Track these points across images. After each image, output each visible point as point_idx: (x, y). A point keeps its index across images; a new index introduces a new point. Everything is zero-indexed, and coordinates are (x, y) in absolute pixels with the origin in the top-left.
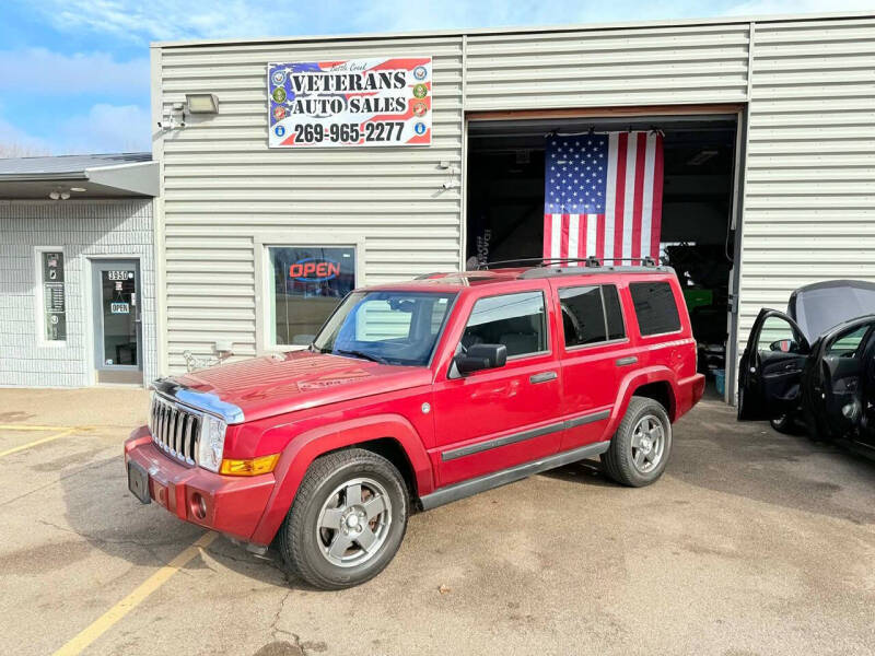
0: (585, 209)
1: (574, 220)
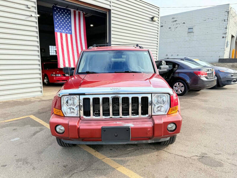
0: (67, 32)
1: (64, 35)
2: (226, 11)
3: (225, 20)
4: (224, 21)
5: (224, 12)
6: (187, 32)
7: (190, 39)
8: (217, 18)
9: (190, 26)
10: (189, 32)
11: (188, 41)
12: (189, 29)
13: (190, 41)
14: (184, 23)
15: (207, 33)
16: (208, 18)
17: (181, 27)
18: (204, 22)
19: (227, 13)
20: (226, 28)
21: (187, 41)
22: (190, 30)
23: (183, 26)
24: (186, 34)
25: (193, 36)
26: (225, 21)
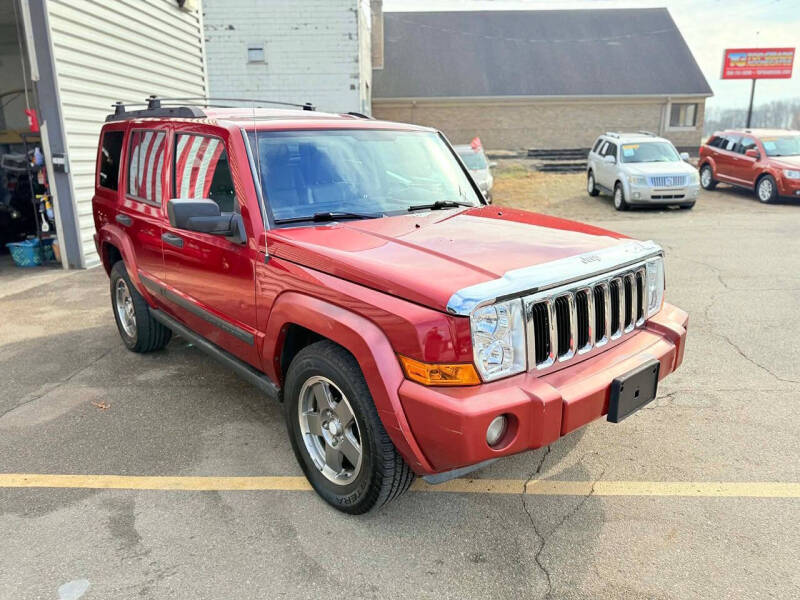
2: (351, 10)
3: (350, 35)
4: (347, 37)
5: (344, 8)
6: (245, 61)
7: (258, 86)
8: (330, 26)
9: (255, 42)
10: (254, 59)
11: (254, 91)
12: (250, 49)
13: (258, 90)
14: (231, 28)
15: (309, 69)
16: (304, 21)
17: (222, 39)
18: (294, 31)
19: (353, 14)
20: (357, 61)
21: (248, 91)
22: (256, 55)
23: (229, 37)
24: (244, 66)
25: (268, 75)
26: (351, 38)
